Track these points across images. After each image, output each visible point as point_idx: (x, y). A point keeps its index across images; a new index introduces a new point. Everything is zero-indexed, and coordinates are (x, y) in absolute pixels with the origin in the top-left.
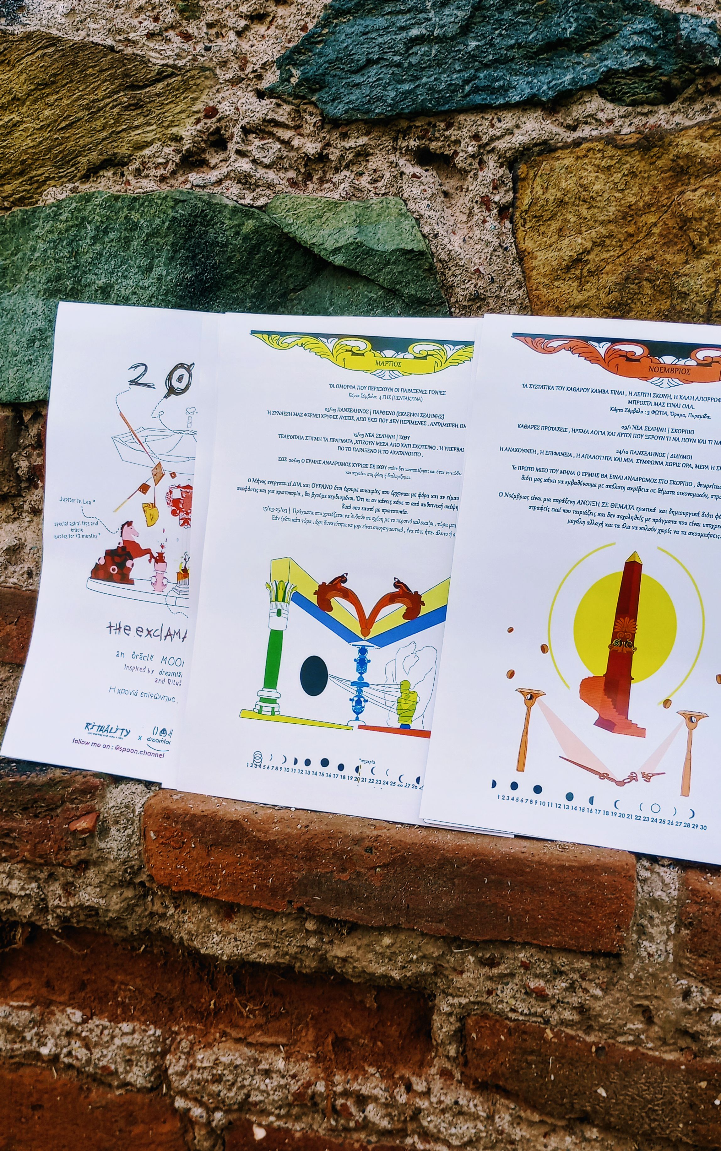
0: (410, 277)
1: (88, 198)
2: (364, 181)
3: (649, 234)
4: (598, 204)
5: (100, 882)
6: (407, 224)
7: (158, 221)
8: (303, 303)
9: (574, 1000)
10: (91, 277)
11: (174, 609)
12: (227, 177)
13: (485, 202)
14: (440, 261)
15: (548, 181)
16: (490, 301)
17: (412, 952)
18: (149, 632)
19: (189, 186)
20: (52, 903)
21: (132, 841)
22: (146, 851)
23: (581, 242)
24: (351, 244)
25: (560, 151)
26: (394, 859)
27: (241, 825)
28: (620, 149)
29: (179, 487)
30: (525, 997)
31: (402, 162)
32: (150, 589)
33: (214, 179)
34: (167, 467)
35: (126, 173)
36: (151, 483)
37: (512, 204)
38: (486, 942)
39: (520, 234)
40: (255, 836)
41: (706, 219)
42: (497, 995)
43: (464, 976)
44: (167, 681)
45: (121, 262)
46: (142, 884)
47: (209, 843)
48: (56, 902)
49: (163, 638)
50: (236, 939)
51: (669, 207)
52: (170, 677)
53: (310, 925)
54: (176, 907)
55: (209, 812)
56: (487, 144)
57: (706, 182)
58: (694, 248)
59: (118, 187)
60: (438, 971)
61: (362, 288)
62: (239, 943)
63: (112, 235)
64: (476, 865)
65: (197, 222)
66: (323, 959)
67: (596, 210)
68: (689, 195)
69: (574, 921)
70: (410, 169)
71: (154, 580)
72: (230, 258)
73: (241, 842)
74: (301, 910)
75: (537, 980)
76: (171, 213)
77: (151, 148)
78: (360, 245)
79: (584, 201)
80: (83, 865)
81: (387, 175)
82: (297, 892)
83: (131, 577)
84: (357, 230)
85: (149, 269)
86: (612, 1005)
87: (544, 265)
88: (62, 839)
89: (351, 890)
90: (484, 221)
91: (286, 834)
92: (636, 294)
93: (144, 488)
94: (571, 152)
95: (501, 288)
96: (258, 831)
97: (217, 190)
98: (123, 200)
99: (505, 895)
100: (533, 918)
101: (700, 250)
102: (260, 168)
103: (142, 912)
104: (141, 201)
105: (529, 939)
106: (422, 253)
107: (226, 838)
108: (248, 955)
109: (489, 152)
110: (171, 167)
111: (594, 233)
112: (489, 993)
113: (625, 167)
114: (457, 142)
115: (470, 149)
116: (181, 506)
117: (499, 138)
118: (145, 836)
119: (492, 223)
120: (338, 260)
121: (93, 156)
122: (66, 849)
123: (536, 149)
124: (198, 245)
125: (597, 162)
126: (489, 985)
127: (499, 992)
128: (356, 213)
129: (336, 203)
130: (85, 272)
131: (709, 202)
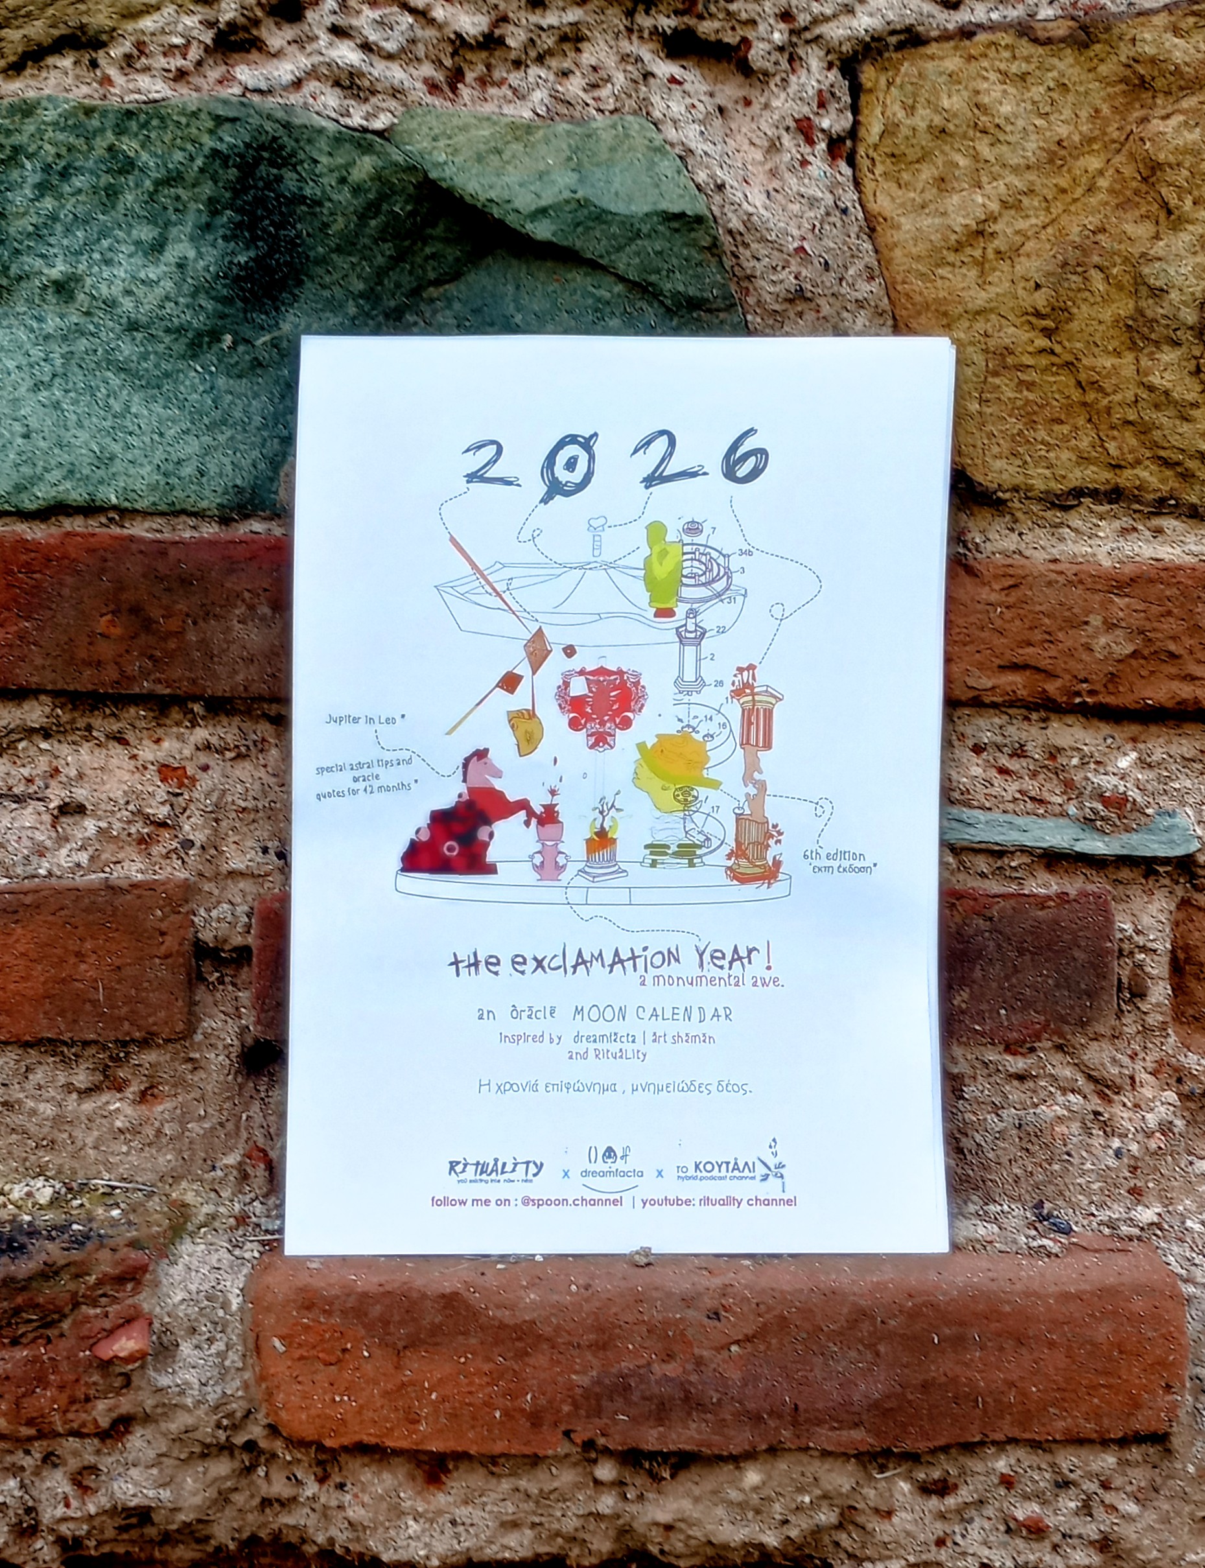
0: (675, 261)
1: (27, 109)
2: (574, 87)
3: (1091, 189)
4: (1010, 138)
5: (160, 1455)
6: (667, 166)
7: (179, 156)
8: (457, 306)
9: (1091, 1530)
10: (31, 262)
11: (585, 911)
12: (313, 73)
13: (805, 129)
14: (730, 232)
15: (915, 95)
16: (822, 302)
17: (801, 1490)
18: (539, 963)
19: (237, 90)
20: (50, 1513)
21: (227, 1363)
22: (262, 1378)
23: (982, 201)
24: (567, 202)
25: (934, 44)
26: (765, 1324)
27: (465, 1302)
28: (1042, 44)
29: (582, 672)
30: (1006, 1538)
31: (647, 56)
32: (532, 877)
33: (287, 78)
34: (556, 638)
35: (102, 62)
36: (524, 670)
37: (853, 133)
38: (933, 1451)
39: (868, 186)
40: (493, 1319)
41: (1187, 165)
42: (956, 1544)
43: (895, 1520)
44: (591, 1054)
45: (100, 233)
46: (250, 1446)
47: (400, 1344)
48: (60, 1511)
49: (570, 970)
50: (453, 1523)
51: (1122, 145)
52: (598, 1045)
53: (606, 1471)
54: (322, 1480)
55: (396, 1285)
56: (806, 29)
57: (1185, 104)
58: (1170, 212)
59: (85, 90)
60: (848, 1518)
61: (579, 278)
62: (461, 1529)
63: (78, 182)
64: (913, 1315)
65: (262, 158)
66: (625, 1531)
67: (1004, 148)
68: (1156, 125)
69: (1093, 1388)
70: (665, 68)
71: (538, 860)
72: (326, 225)
73: (465, 1334)
74: (589, 1445)
75: (1027, 1504)
76: (208, 142)
77: (156, 16)
78: (582, 204)
79: (984, 132)
80: (121, 1426)
81: (620, 78)
82: (582, 1412)
83: (492, 855)
84: (575, 176)
85: (157, 247)
86: (1157, 1526)
87: (915, 240)
88: (77, 1380)
89: (688, 1392)
90: (804, 163)
91: (553, 1306)
92: (1079, 290)
93: (510, 682)
94: (956, 48)
95: (841, 280)
96: (498, 1307)
97: (294, 98)
98: (104, 113)
99: (972, 1360)
100: (1024, 1394)
101: (1179, 218)
102: (375, 59)
103: (246, 1502)
104: (143, 117)
105: (1016, 1433)
106: (699, 219)
107: (435, 1330)
108: (481, 1548)
109: (808, 42)
110: (194, 53)
111: (1003, 187)
112: (940, 1543)
113: (1050, 75)
114: (752, 23)
115: (777, 36)
116: (589, 710)
117: (827, 19)
118: (258, 1349)
119: (818, 166)
120: (542, 231)
121: (37, 30)
122: (87, 1399)
123: (893, 40)
124: (260, 201)
125: (1003, 66)
126: (939, 1528)
127: (958, 1539)
128: (570, 146)
129: (529, 127)
130: (17, 252)
131: (1194, 136)
